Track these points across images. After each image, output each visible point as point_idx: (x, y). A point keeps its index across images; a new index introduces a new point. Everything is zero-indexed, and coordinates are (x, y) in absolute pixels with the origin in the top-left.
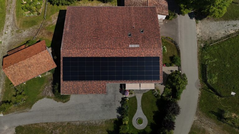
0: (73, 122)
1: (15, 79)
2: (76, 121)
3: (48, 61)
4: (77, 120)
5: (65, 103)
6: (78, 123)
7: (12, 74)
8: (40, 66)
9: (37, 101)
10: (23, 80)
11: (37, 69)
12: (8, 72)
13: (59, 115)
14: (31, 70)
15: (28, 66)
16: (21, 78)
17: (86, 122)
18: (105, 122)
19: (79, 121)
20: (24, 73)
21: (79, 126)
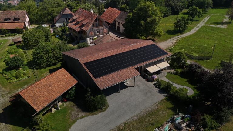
0: (128, 120)
1: (36, 102)
2: (132, 118)
3: (67, 78)
4: (131, 116)
5: (106, 111)
6: (135, 117)
7: (32, 97)
8: (61, 83)
9: (71, 127)
10: (46, 102)
11: (59, 86)
12: (26, 94)
13: (108, 123)
14: (53, 89)
15: (48, 85)
16: (44, 99)
17: (142, 113)
18: (159, 104)
19: (134, 116)
20: (46, 94)
21: (139, 119)
